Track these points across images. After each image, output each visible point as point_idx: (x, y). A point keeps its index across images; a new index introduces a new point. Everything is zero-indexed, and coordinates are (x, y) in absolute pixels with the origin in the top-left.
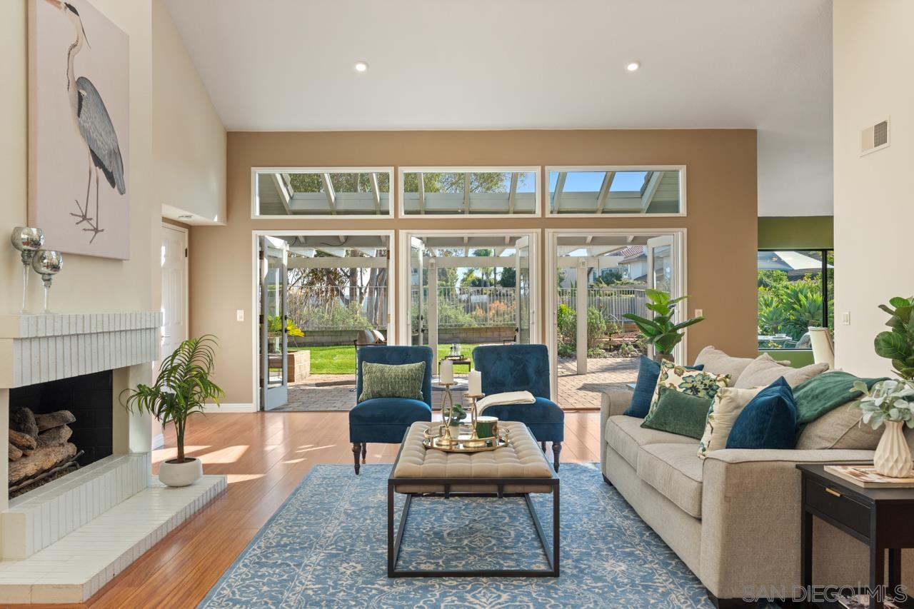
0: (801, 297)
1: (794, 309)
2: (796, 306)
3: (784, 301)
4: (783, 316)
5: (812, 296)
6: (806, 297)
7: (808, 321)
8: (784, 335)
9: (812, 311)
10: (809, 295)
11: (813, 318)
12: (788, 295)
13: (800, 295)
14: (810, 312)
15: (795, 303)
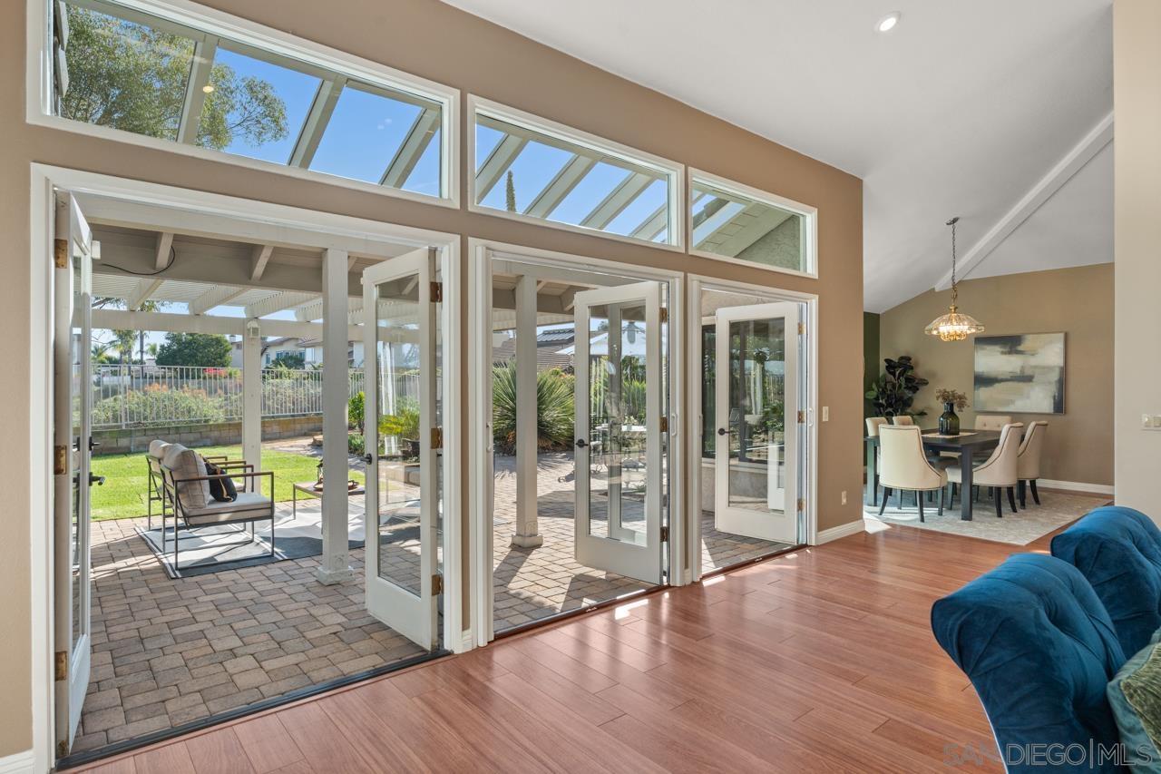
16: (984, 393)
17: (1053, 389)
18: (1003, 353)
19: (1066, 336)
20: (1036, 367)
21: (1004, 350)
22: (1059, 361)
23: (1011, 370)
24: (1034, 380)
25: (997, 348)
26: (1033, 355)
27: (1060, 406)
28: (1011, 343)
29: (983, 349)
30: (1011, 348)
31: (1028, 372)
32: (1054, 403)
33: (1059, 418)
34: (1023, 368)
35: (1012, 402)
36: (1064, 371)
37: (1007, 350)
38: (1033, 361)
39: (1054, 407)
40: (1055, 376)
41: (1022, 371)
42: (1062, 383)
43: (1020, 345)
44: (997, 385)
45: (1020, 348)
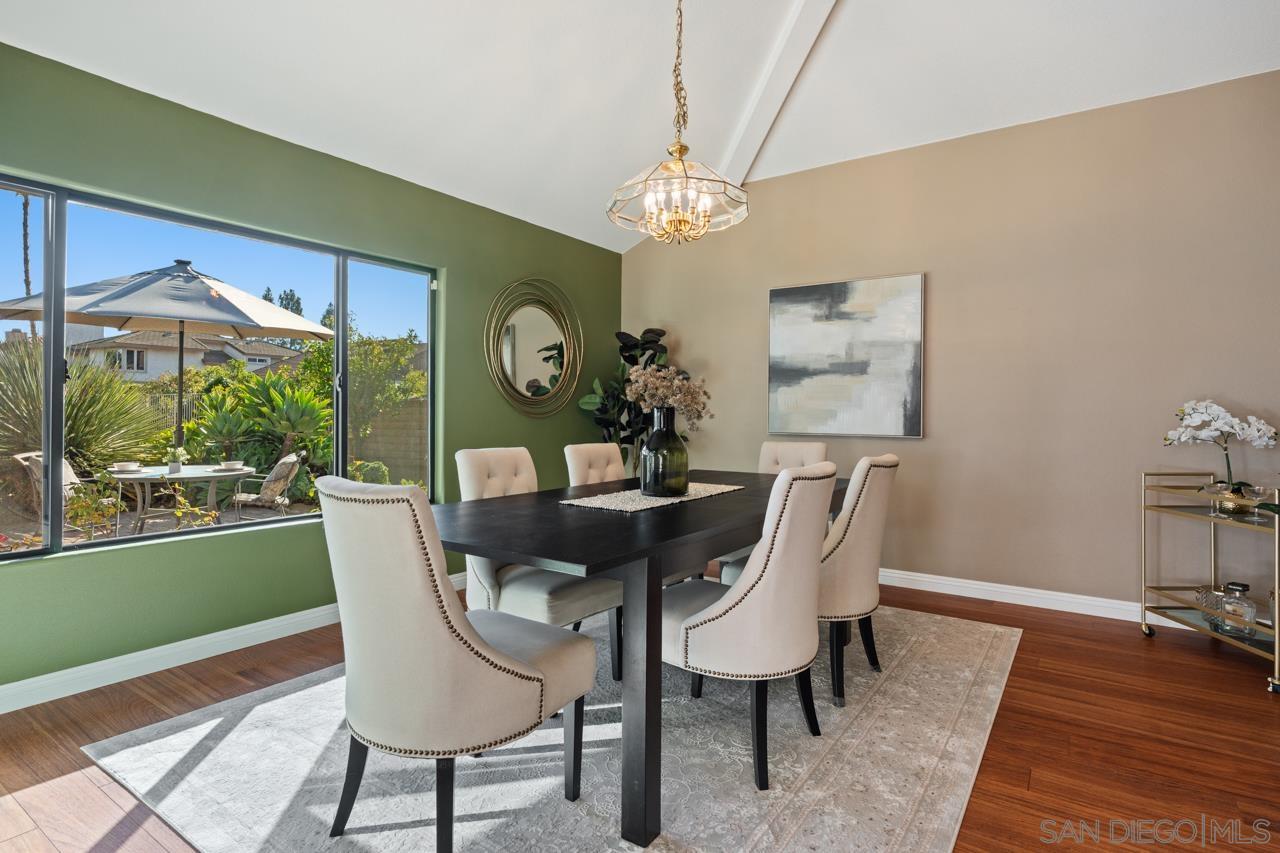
0: (274, 394)
1: (262, 415)
2: (265, 409)
3: (246, 401)
4: (244, 427)
5: (293, 393)
6: (283, 395)
7: (285, 435)
8: (239, 465)
9: (293, 417)
10: (288, 391)
11: (294, 427)
12: (252, 391)
13: (272, 391)
14: (288, 420)
15: (263, 405)
16: (786, 396)
17: (903, 388)
18: (817, 318)
19: (926, 279)
20: (872, 344)
21: (819, 312)
22: (914, 333)
23: (828, 351)
24: (870, 370)
25: (807, 309)
26: (867, 320)
27: (914, 423)
28: (829, 296)
29: (784, 312)
30: (830, 307)
31: (859, 356)
32: (905, 415)
33: (914, 446)
34: (850, 347)
35: (832, 415)
36: (922, 349)
37: (823, 310)
38: (868, 332)
39: (905, 425)
40: (906, 362)
41: (849, 353)
42: (919, 375)
43: (844, 301)
44: (806, 382)
45: (845, 307)
